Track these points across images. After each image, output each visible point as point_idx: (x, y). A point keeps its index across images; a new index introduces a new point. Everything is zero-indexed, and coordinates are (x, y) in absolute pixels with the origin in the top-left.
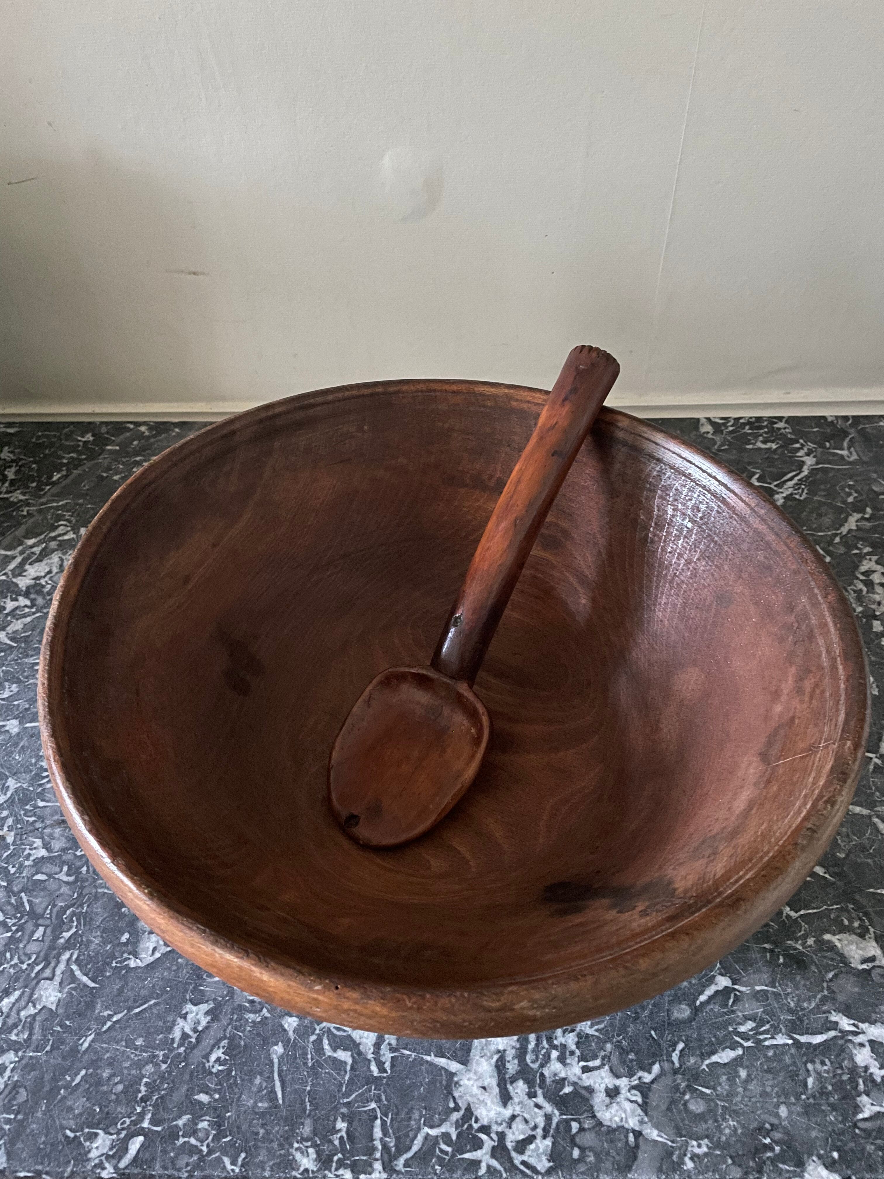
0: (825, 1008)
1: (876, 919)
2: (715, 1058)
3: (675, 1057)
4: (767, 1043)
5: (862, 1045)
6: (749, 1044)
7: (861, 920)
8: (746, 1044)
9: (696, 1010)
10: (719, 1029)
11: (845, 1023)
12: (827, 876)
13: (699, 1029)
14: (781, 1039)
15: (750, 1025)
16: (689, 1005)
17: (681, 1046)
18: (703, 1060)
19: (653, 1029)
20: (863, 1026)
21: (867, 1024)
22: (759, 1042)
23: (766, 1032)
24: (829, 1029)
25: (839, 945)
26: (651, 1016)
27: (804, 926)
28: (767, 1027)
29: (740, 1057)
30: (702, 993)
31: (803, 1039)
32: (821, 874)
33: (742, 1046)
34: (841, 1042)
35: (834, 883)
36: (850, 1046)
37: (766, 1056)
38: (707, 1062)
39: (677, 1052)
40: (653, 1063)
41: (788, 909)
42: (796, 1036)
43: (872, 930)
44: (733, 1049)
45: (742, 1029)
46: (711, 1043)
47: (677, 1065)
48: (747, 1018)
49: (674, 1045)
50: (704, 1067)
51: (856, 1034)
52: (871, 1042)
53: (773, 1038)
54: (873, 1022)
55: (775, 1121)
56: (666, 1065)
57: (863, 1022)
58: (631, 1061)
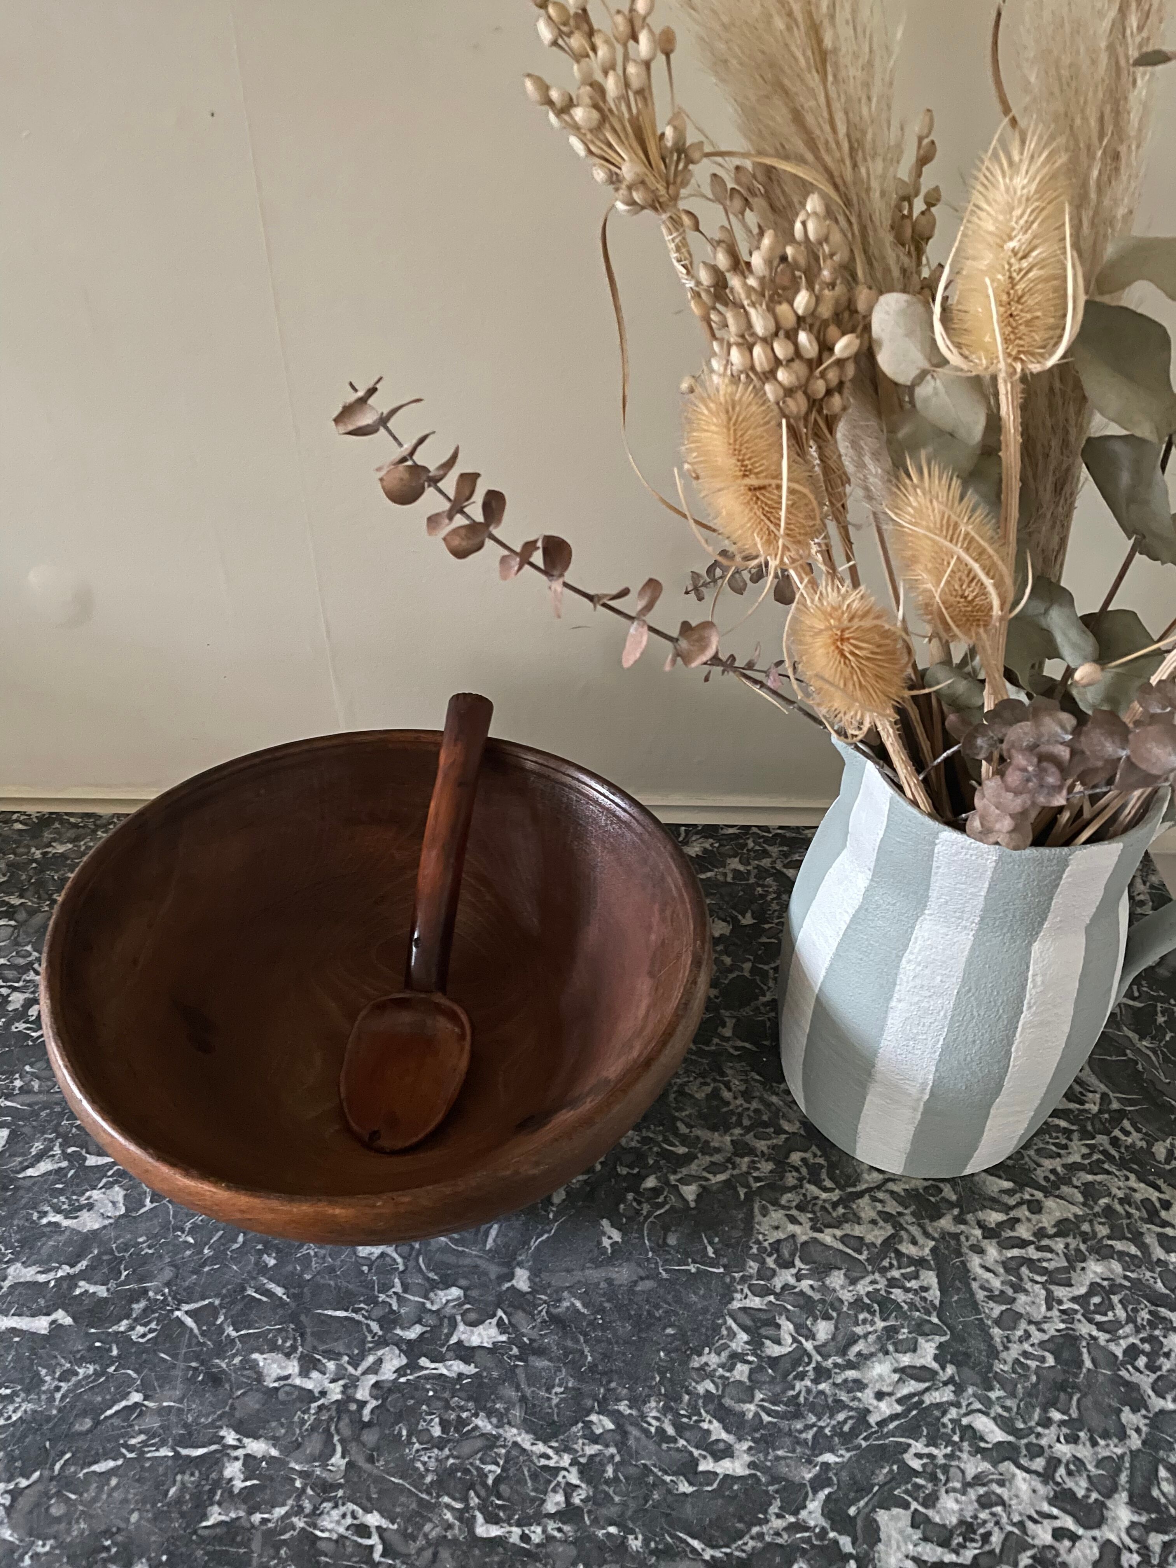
0: (219, 1423)
1: (309, 1338)
2: (96, 1468)
3: (57, 1467)
4: (149, 1455)
5: (237, 1458)
6: (133, 1455)
7: (295, 1339)
8: (129, 1455)
9: (97, 1423)
10: (109, 1441)
11: (230, 1437)
12: (285, 1297)
13: (92, 1441)
14: (165, 1452)
15: (142, 1437)
16: (93, 1419)
17: (68, 1456)
18: (82, 1469)
19: (49, 1440)
20: (246, 1441)
21: (250, 1440)
22: (142, 1453)
23: (152, 1445)
24: (214, 1443)
25: (261, 1364)
26: (52, 1429)
27: (239, 1345)
28: (157, 1440)
29: (118, 1468)
30: (110, 1408)
31: (184, 1452)
32: (280, 1295)
33: (124, 1456)
34: (218, 1455)
35: (288, 1304)
36: (225, 1459)
37: (142, 1467)
38: (85, 1471)
39: (62, 1462)
40: (35, 1471)
41: (231, 1328)
42: (179, 1449)
43: (300, 1349)
44: (115, 1460)
45: (133, 1442)
46: (97, 1454)
47: (56, 1472)
48: (141, 1432)
49: (63, 1453)
50: (81, 1475)
51: (236, 1448)
52: (247, 1456)
53: (157, 1450)
54: (256, 1437)
55: (122, 1525)
56: (47, 1473)
57: (248, 1437)
58: (16, 1468)
